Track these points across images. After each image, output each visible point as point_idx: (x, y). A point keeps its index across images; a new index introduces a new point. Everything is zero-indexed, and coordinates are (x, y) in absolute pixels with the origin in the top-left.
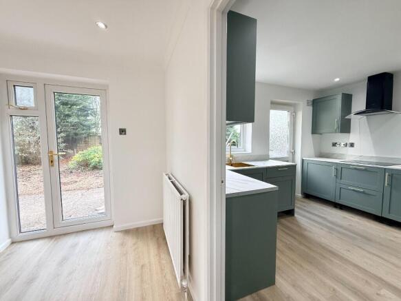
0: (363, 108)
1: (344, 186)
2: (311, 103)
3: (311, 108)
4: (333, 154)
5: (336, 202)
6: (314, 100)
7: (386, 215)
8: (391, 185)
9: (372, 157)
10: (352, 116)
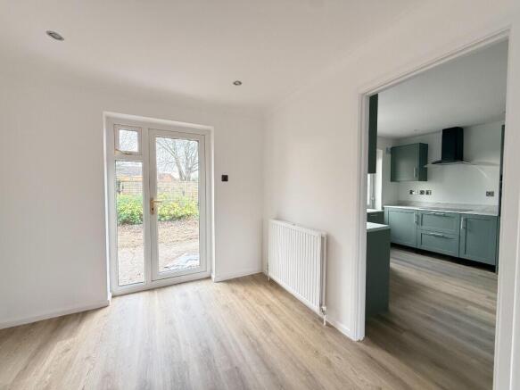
0: (439, 158)
1: (424, 232)
2: (389, 150)
3: (390, 155)
4: (411, 202)
5: (418, 247)
6: (392, 149)
7: (462, 256)
8: (466, 228)
9: (447, 204)
10: (429, 166)
